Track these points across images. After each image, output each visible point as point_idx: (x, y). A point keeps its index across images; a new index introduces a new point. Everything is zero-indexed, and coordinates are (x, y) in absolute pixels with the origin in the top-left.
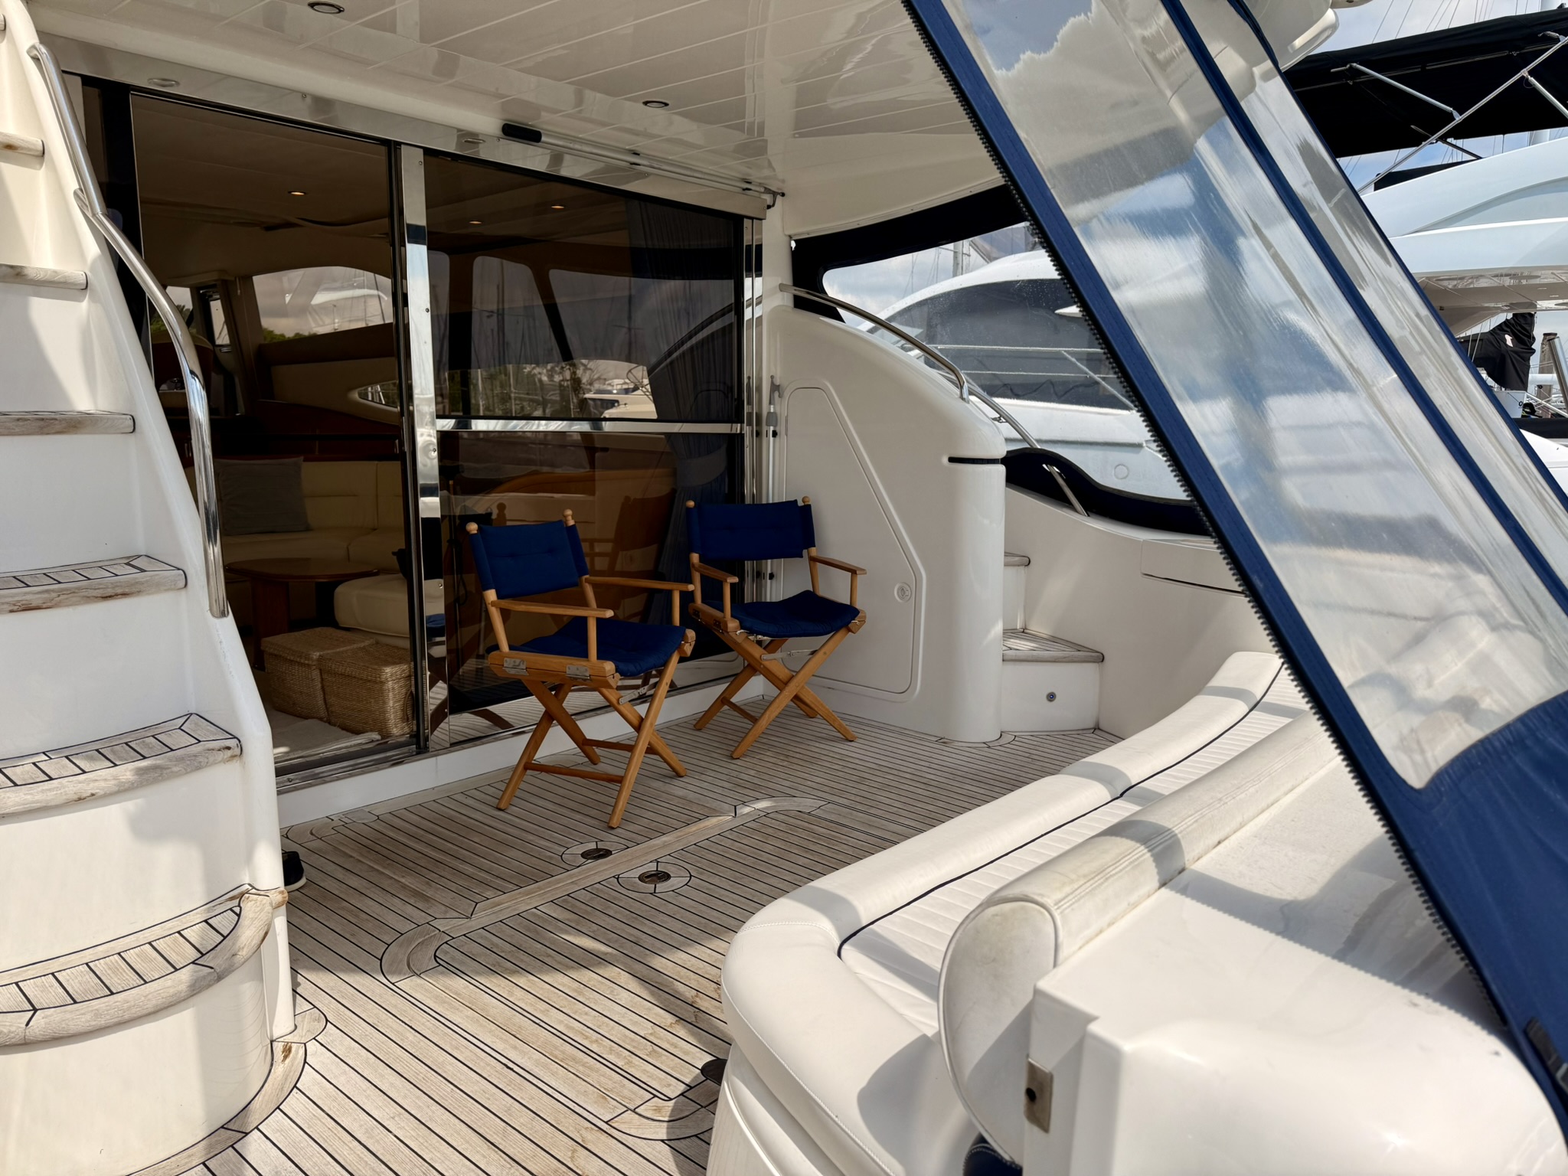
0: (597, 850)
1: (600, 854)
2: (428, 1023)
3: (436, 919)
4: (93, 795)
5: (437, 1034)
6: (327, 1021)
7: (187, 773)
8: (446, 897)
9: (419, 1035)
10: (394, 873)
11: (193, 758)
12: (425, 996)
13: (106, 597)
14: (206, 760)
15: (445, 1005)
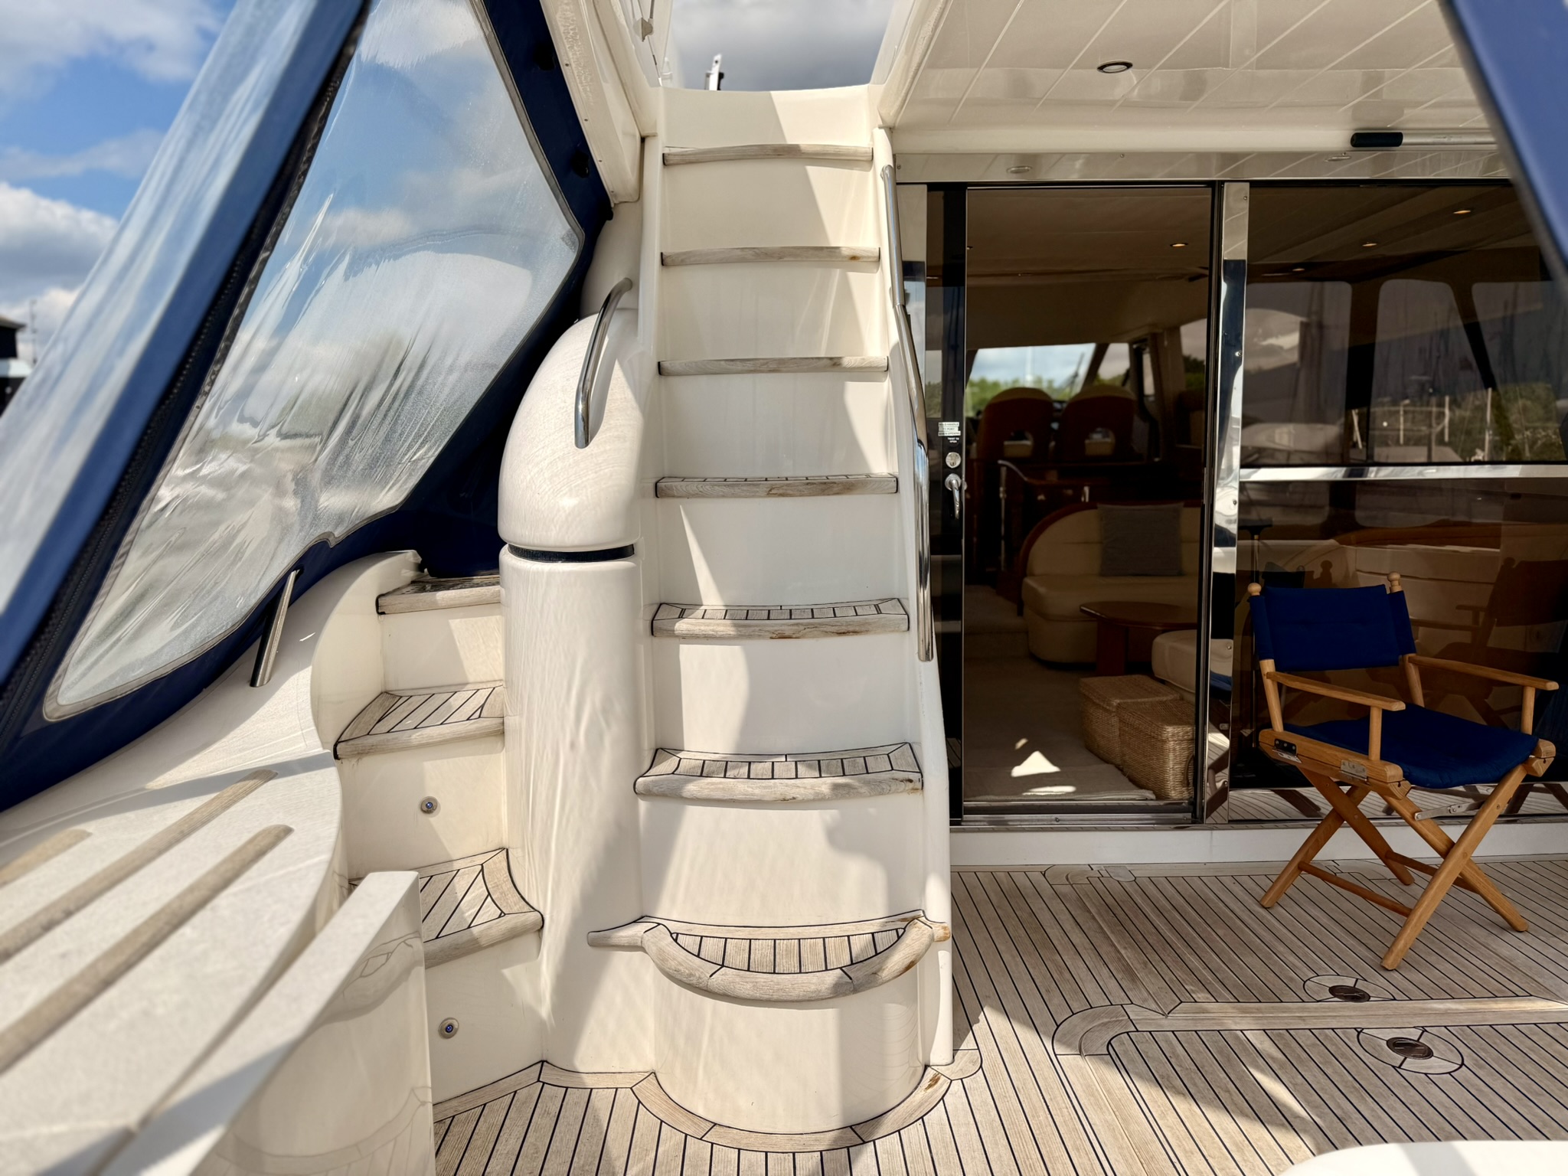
0: (1353, 989)
1: (1353, 995)
2: (1065, 1110)
3: (1132, 1003)
4: (794, 798)
5: (1067, 1125)
6: (981, 1066)
7: (871, 796)
8: (1153, 983)
9: (1050, 1119)
10: (1119, 942)
11: (878, 784)
12: (1078, 1080)
13: (841, 633)
14: (889, 788)
15: (1092, 1098)
